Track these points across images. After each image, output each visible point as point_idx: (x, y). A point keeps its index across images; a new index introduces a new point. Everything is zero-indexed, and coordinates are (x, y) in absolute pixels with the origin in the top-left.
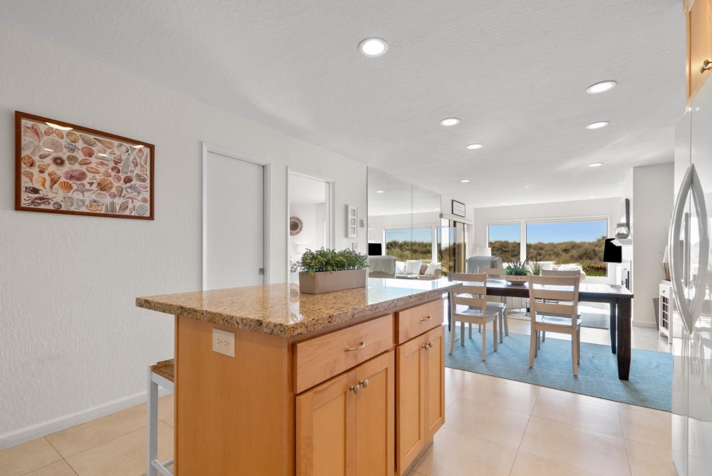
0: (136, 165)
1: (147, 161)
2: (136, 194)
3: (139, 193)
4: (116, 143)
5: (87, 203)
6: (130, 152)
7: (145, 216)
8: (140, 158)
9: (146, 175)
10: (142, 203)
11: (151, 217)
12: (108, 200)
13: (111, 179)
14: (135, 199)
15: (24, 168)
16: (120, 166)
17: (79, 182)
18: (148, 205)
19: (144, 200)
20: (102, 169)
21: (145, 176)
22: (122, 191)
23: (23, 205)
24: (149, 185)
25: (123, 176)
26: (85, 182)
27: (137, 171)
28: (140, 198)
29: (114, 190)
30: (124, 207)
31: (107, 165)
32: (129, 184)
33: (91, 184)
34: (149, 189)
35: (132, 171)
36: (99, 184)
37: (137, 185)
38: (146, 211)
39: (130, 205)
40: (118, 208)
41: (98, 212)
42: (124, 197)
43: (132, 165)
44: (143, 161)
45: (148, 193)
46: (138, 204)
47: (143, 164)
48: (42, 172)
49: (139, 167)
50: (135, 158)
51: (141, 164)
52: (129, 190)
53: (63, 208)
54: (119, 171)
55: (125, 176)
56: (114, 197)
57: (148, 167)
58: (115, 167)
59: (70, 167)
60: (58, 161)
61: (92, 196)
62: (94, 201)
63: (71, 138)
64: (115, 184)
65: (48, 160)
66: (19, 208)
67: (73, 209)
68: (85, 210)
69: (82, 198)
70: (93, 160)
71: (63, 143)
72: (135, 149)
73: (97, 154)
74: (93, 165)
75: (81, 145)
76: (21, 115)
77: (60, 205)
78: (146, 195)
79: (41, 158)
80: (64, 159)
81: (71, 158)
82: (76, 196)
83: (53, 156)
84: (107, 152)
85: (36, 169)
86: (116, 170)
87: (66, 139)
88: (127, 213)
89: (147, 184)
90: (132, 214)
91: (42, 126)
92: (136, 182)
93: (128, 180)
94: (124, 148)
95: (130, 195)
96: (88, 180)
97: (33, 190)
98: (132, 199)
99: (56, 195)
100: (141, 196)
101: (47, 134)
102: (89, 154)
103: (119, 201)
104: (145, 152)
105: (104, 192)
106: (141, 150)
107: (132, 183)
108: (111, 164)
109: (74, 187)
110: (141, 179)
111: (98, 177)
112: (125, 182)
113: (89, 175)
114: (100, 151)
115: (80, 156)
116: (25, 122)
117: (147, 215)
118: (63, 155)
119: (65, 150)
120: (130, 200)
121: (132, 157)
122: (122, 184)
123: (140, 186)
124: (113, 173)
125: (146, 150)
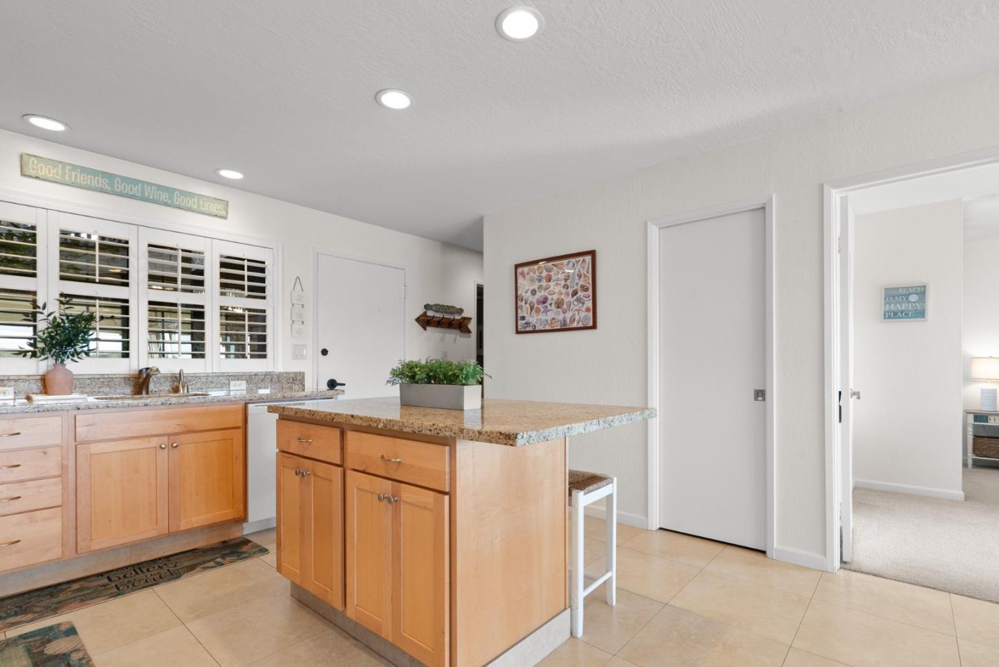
0: (580, 276)
1: (589, 268)
2: (581, 305)
3: (583, 303)
4: (565, 262)
5: (549, 321)
6: (575, 266)
7: (589, 325)
8: (583, 268)
9: (589, 283)
10: (586, 313)
11: (594, 327)
12: (561, 317)
13: (563, 296)
15: (519, 303)
16: (568, 283)
17: (544, 305)
18: (591, 314)
19: (588, 310)
20: (557, 289)
21: (588, 285)
22: (570, 306)
23: (519, 330)
24: (591, 294)
25: (570, 291)
26: (547, 304)
27: (581, 283)
28: (584, 309)
29: (565, 306)
30: (573, 320)
31: (560, 285)
32: (575, 297)
33: (551, 304)
34: (591, 297)
35: (577, 284)
36: (556, 303)
37: (582, 297)
38: (590, 320)
39: (577, 318)
40: (568, 320)
41: (556, 328)
42: (572, 310)
43: (577, 278)
44: (585, 270)
45: (591, 302)
46: (583, 314)
47: (586, 273)
49: (582, 279)
50: (579, 271)
51: (585, 275)
52: (576, 303)
53: (537, 329)
54: (568, 288)
55: (572, 290)
56: (564, 312)
57: (590, 275)
58: (565, 284)
59: (539, 295)
60: (534, 292)
61: (550, 315)
62: (553, 319)
63: (540, 271)
64: (566, 301)
65: (529, 293)
66: (518, 332)
67: (541, 328)
68: (548, 327)
69: (545, 317)
70: (552, 284)
71: (535, 276)
72: (579, 261)
73: (554, 277)
74: (551, 288)
75: (545, 274)
76: (517, 266)
77: (535, 327)
78: (589, 304)
79: (526, 293)
80: (536, 289)
81: (540, 287)
82: (542, 317)
83: (531, 288)
84: (560, 273)
85: (524, 302)
86: (566, 287)
87: (537, 273)
88: (575, 325)
89: (590, 292)
90: (578, 326)
91: (526, 269)
92: (581, 294)
93: (575, 293)
94: (571, 264)
95: (577, 308)
96: (549, 302)
97: (523, 318)
98: (579, 311)
99: (533, 319)
100: (585, 306)
101: (528, 274)
102: (549, 279)
103: (568, 315)
104: (587, 261)
105: (559, 309)
106: (584, 260)
107: (578, 295)
108: (563, 283)
109: (542, 310)
110: (585, 289)
111: (555, 297)
112: (573, 296)
113: (550, 297)
114: (555, 275)
115: (544, 283)
116: (520, 270)
117: (591, 324)
118: (535, 287)
119: (536, 282)
120: (577, 312)
121: (577, 270)
122: (570, 299)
123: (584, 297)
124: (564, 291)
125: (588, 258)
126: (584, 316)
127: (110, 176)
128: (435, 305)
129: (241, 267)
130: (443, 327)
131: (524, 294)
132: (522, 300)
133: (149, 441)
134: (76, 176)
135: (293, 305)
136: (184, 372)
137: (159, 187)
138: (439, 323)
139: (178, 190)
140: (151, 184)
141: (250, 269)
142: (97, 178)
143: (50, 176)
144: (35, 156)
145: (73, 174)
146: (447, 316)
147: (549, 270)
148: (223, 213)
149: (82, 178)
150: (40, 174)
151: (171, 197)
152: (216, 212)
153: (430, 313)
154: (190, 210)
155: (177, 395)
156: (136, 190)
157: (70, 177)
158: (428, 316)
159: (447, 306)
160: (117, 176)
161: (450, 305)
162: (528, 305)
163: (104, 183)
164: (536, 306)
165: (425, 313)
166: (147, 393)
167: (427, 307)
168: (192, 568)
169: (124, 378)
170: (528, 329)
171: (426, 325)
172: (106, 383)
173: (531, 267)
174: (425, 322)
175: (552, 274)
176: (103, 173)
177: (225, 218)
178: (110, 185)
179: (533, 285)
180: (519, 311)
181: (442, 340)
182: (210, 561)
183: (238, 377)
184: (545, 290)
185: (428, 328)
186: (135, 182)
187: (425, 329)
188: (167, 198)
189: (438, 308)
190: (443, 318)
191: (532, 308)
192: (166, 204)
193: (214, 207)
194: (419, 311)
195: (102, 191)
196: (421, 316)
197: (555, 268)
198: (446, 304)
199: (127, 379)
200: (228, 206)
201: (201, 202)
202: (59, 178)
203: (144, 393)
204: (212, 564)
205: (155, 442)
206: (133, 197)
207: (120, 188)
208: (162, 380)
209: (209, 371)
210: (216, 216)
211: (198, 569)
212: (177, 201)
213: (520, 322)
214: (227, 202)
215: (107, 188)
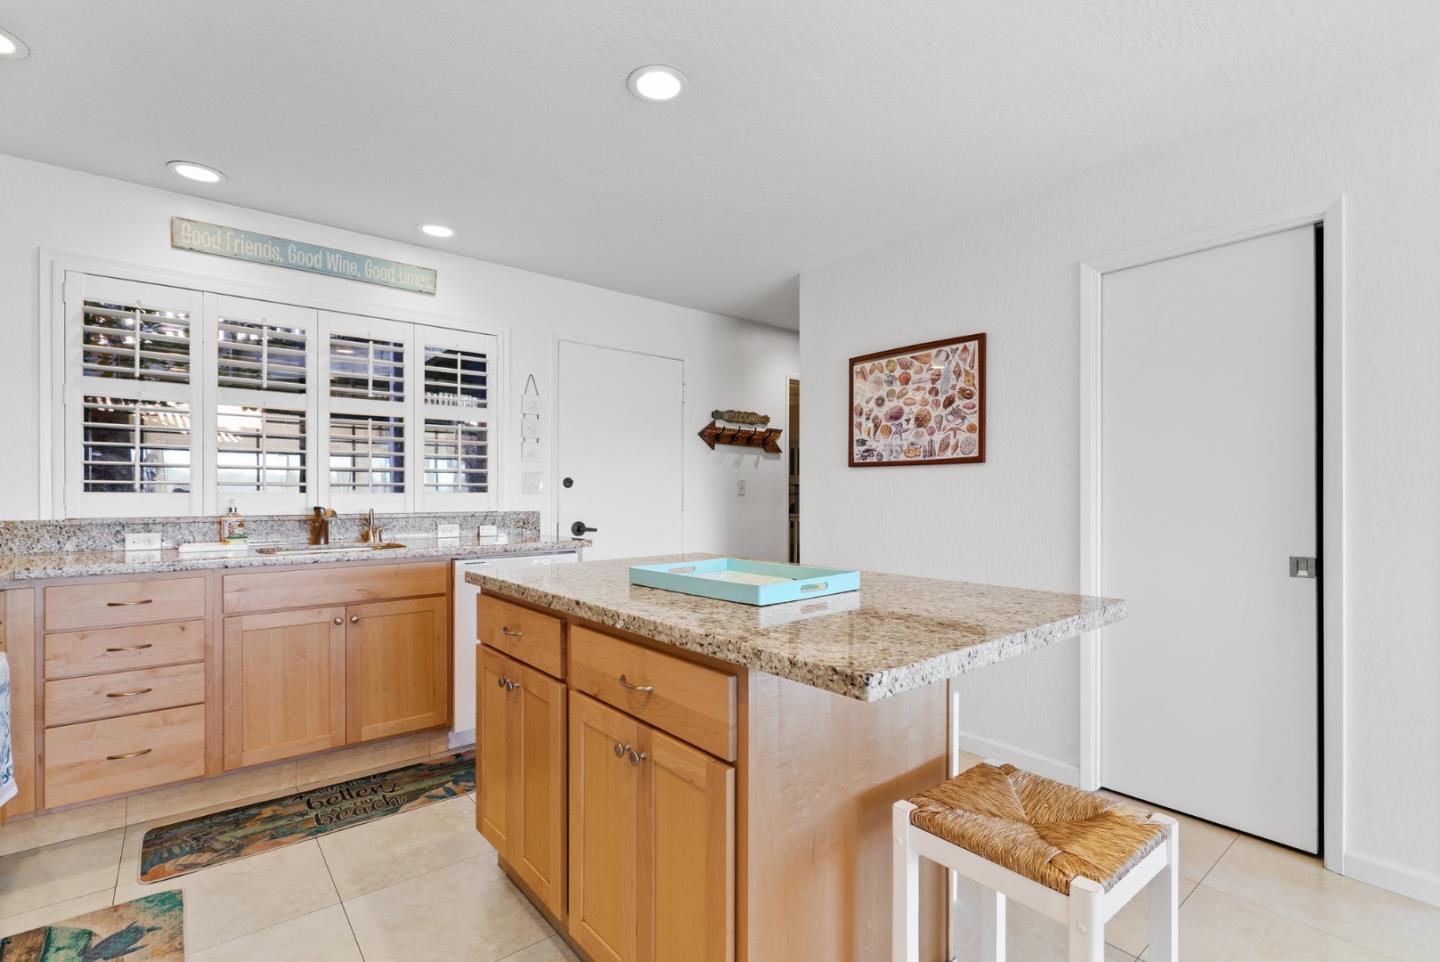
0: (958, 375)
1: (974, 361)
2: (960, 420)
3: (963, 418)
4: (933, 352)
5: (905, 448)
6: (951, 358)
7: (972, 455)
8: (964, 360)
9: (974, 385)
10: (968, 434)
11: (980, 459)
12: (925, 440)
13: (928, 408)
14: (958, 429)
15: (856, 419)
16: (938, 385)
17: (896, 423)
18: (975, 436)
19: (971, 429)
20: (918, 396)
21: (972, 389)
22: (941, 422)
23: (855, 461)
24: (977, 403)
25: (942, 398)
26: (902, 420)
27: (961, 384)
28: (964, 427)
29: (932, 423)
30: (944, 446)
31: (924, 389)
32: (950, 409)
33: (908, 421)
34: (977, 408)
35: (953, 387)
36: (917, 419)
37: (961, 407)
38: (974, 445)
39: (952, 442)
40: (937, 447)
41: (915, 459)
42: (944, 429)
43: (954, 377)
44: (968, 365)
45: (977, 415)
46: (962, 436)
47: (968, 368)
48: (868, 419)
49: (962, 378)
50: (958, 365)
51: (966, 371)
52: (951, 418)
53: (885, 460)
54: (937, 394)
55: (945, 396)
56: (932, 433)
57: (975, 372)
58: (933, 389)
59: (890, 405)
60: (880, 402)
61: (909, 437)
62: (912, 444)
63: (890, 368)
64: (934, 414)
65: (873, 403)
66: (852, 464)
67: (892, 459)
68: (902, 458)
69: (900, 442)
70: (910, 387)
71: (884, 377)
72: (958, 349)
73: (914, 377)
74: (909, 395)
75: (898, 372)
76: (853, 362)
77: (882, 456)
78: (974, 419)
79: (867, 403)
80: (885, 396)
81: (890, 394)
82: (895, 441)
83: (876, 396)
84: (925, 370)
85: (864, 417)
86: (934, 392)
87: (886, 371)
88: (948, 455)
89: (975, 400)
90: (955, 456)
91: (868, 366)
92: (959, 403)
93: (949, 402)
94: (943, 355)
95: (952, 425)
96: (905, 417)
97: (863, 442)
98: (955, 430)
99: (880, 445)
100: (967, 423)
101: (871, 372)
102: (906, 380)
103: (938, 437)
104: (971, 349)
105: (921, 429)
106: (965, 346)
107: (954, 405)
108: (929, 386)
109: (894, 429)
110: (966, 394)
111: (916, 409)
112: (946, 406)
113: (906, 409)
114: (917, 373)
115: (897, 387)
116: (857, 368)
117: (975, 454)
118: (883, 393)
119: (885, 385)
120: (952, 433)
121: (953, 364)
122: (941, 411)
123: (965, 407)
124: (930, 399)
125: (973, 345)
126: (966, 440)
127: (282, 243)
128: (728, 412)
129: (452, 363)
130: (739, 445)
131: (864, 405)
132: (861, 414)
133: (320, 613)
134: (239, 244)
135: (524, 415)
136: (375, 512)
137: (346, 255)
138: (733, 439)
139: (369, 257)
140: (334, 251)
141: (466, 365)
142: (266, 246)
143: (206, 247)
144: (189, 221)
145: (237, 241)
146: (742, 427)
147: (905, 366)
148: (429, 288)
149: (247, 248)
150: (196, 244)
151: (361, 269)
152: (421, 287)
153: (719, 424)
154: (385, 285)
155: (365, 544)
156: (315, 260)
157: (232, 247)
158: (716, 429)
159: (746, 413)
160: (291, 242)
161: (749, 410)
162: (871, 425)
163: (273, 253)
164: (884, 423)
165: (713, 423)
166: (327, 542)
167: (717, 414)
169: (300, 521)
170: (869, 460)
171: (714, 443)
172: (275, 528)
173: (876, 362)
174: (712, 436)
175: (911, 372)
176: (273, 239)
177: (432, 294)
178: (286, 256)
179: (879, 390)
180: (856, 430)
181: (737, 463)
183: (449, 518)
184: (899, 398)
185: (717, 446)
186: (315, 249)
187: (713, 448)
188: (355, 269)
189: (731, 416)
190: (738, 431)
191: (876, 427)
192: (355, 279)
193: (418, 280)
194: (705, 420)
195: (272, 263)
196: (707, 427)
197: (915, 363)
198: (743, 410)
199: (303, 521)
200: (436, 276)
201: (401, 274)
202: (218, 249)
203: (322, 541)
205: (328, 614)
206: (313, 270)
207: (295, 260)
209: (410, 510)
210: (420, 292)
212: (368, 273)
213: (858, 450)
214: (436, 271)
215: (279, 259)
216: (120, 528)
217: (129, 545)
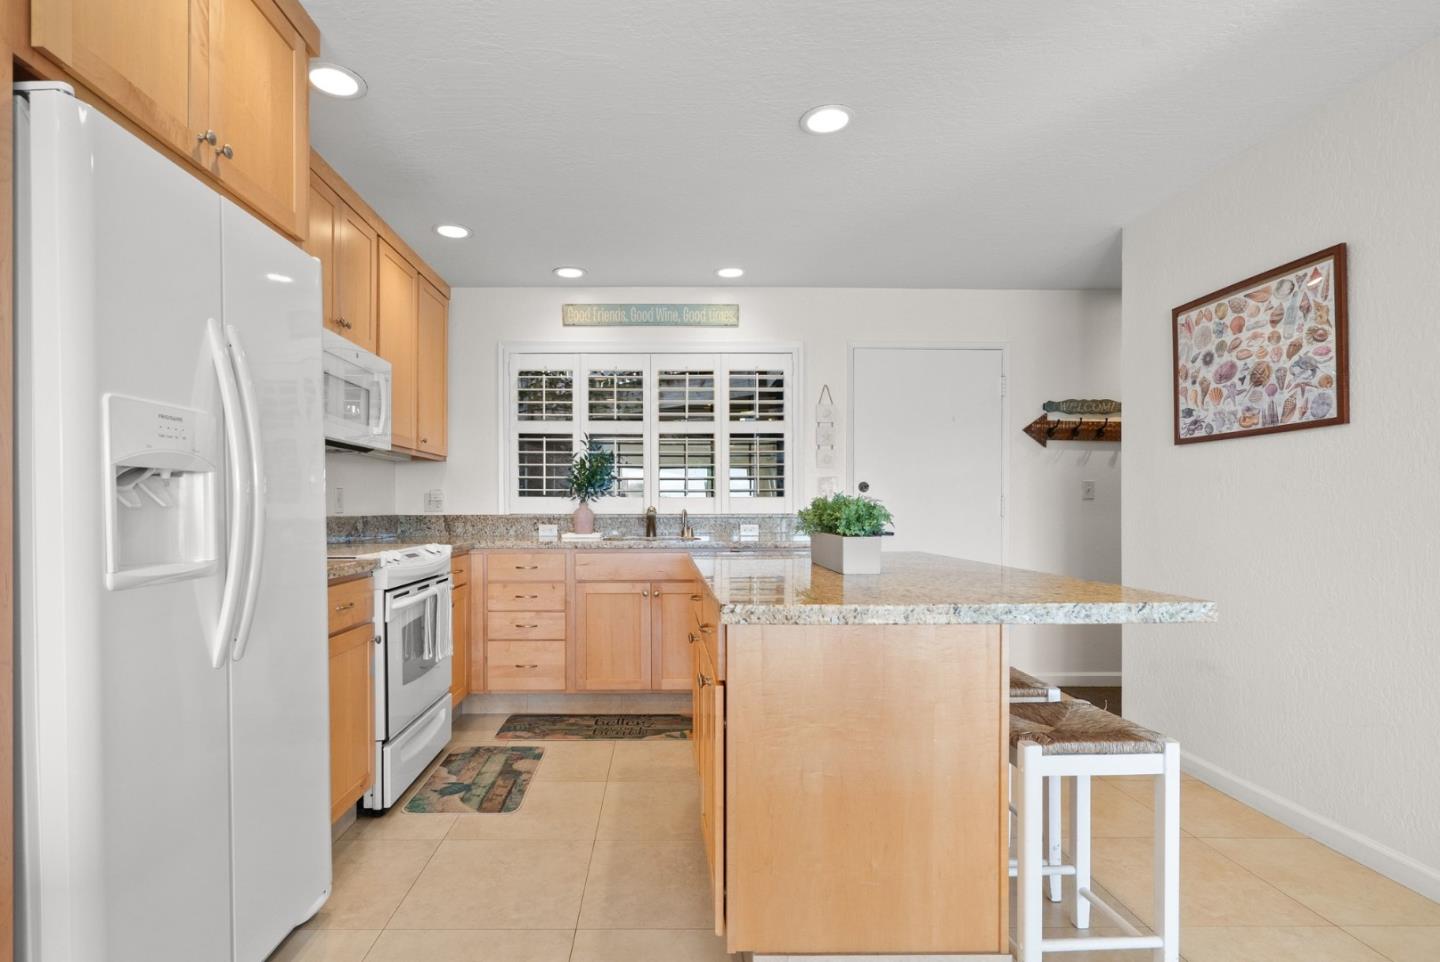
0: (1306, 310)
1: (1327, 289)
2: (1310, 372)
3: (1314, 371)
4: (1273, 284)
5: (1240, 415)
6: (1296, 289)
7: (1328, 416)
8: (1314, 289)
9: (1328, 321)
10: (1323, 390)
11: (1342, 418)
12: (1264, 404)
13: (1267, 359)
14: (1307, 384)
15: (1182, 384)
16: (1281, 327)
17: (1229, 383)
18: (1333, 391)
19: (1327, 381)
20: (1256, 346)
21: (1326, 327)
23: (1182, 437)
24: (1334, 346)
25: (1284, 345)
26: (1235, 380)
27: (1311, 323)
29: (1273, 380)
30: (1290, 408)
31: (1261, 335)
32: (1296, 358)
33: (1242, 380)
34: (1333, 353)
35: (1298, 328)
37: (1310, 354)
38: (1331, 404)
39: (1300, 403)
40: (1280, 411)
41: (1253, 427)
42: (1289, 385)
43: (1300, 314)
44: (1319, 295)
45: (1333, 363)
46: (1313, 394)
47: (1319, 300)
48: (1194, 383)
49: (1311, 315)
50: (1305, 298)
51: (1317, 304)
52: (1297, 370)
53: (1215, 432)
54: (1279, 339)
55: (1289, 342)
56: (1272, 393)
57: (1331, 304)
58: (1273, 333)
59: (1218, 362)
60: (1208, 360)
61: (1243, 401)
62: (1248, 409)
63: (1220, 314)
64: (1275, 367)
65: (1199, 362)
66: (1179, 441)
67: (1225, 430)
68: (1236, 428)
69: (1233, 408)
70: (1245, 335)
71: (1211, 326)
72: (1305, 275)
73: (1249, 322)
74: (1244, 346)
75: (1230, 317)
76: (1177, 312)
77: (1212, 428)
78: (1330, 368)
79: (1193, 362)
80: (1214, 351)
81: (1221, 347)
82: (1227, 406)
83: (1204, 351)
84: (1262, 309)
85: (1190, 380)
86: (1275, 338)
87: (1216, 319)
88: (1295, 419)
89: (1331, 341)
90: (1304, 420)
91: (1193, 314)
92: (1309, 349)
93: (1296, 347)
94: (1286, 287)
95: (1299, 380)
96: (1238, 375)
97: (1189, 413)
98: (1303, 387)
99: (1209, 414)
100: (1319, 374)
101: (1197, 323)
102: (1239, 327)
103: (1281, 398)
104: (1324, 272)
105: (1260, 388)
106: (1316, 270)
107: (1302, 353)
108: (1268, 330)
109: (1225, 392)
110: (1317, 336)
111: (1251, 362)
112: (1290, 356)
113: (1240, 364)
114: (1252, 315)
115: (1229, 337)
116: (1182, 319)
117: (1333, 413)
118: (1211, 347)
119: (1214, 336)
120: (1299, 390)
121: (1300, 298)
122: (1286, 363)
123: (1316, 353)
124: (1270, 347)
125: (1327, 266)
126: (1317, 398)
127: (626, 307)
128: (1066, 402)
129: (751, 383)
130: (1080, 439)
131: (1189, 365)
132: (1186, 377)
133: (634, 586)
134: (600, 315)
135: (819, 423)
136: (688, 512)
137: (670, 307)
138: (1074, 433)
139: (687, 305)
140: (661, 306)
141: (763, 383)
142: (617, 312)
143: (582, 320)
144: (572, 305)
146: (1087, 419)
147: (1238, 309)
148: (733, 320)
149: (604, 317)
150: (576, 321)
151: (680, 316)
152: (726, 321)
153: (1053, 417)
154: (699, 324)
155: (680, 538)
156: (646, 316)
157: (597, 318)
158: (1049, 423)
159: (1094, 401)
160: (631, 305)
161: (1099, 398)
162: (1197, 387)
163: (621, 316)
164: (1213, 385)
165: (1044, 417)
166: (655, 535)
167: (1049, 406)
168: (658, 732)
169: (638, 518)
170: (1197, 434)
171: (1046, 439)
172: (622, 525)
173: (1203, 309)
174: (1043, 432)
175: (1244, 315)
176: (621, 306)
177: (736, 326)
178: (630, 316)
179: (1205, 345)
180: (1182, 399)
181: (1083, 461)
182: (678, 730)
183: (750, 519)
184: (1230, 351)
185: (1050, 443)
186: (648, 307)
187: (1044, 445)
188: (677, 317)
189: (1071, 406)
190: (1081, 423)
191: (1205, 393)
192: (676, 324)
193: (725, 316)
194: (1033, 414)
195: (621, 324)
196: (1036, 423)
197: (1251, 303)
198: (1089, 399)
199: (640, 519)
200: (738, 310)
201: (711, 313)
203: (651, 535)
204: (678, 734)
205: (639, 588)
206: (647, 324)
207: (635, 317)
208: (672, 522)
209: (718, 512)
210: (726, 325)
211: (663, 735)
212: (686, 317)
213: (1184, 422)
214: (738, 306)
215: (625, 320)
216: (537, 520)
217: (541, 533)
